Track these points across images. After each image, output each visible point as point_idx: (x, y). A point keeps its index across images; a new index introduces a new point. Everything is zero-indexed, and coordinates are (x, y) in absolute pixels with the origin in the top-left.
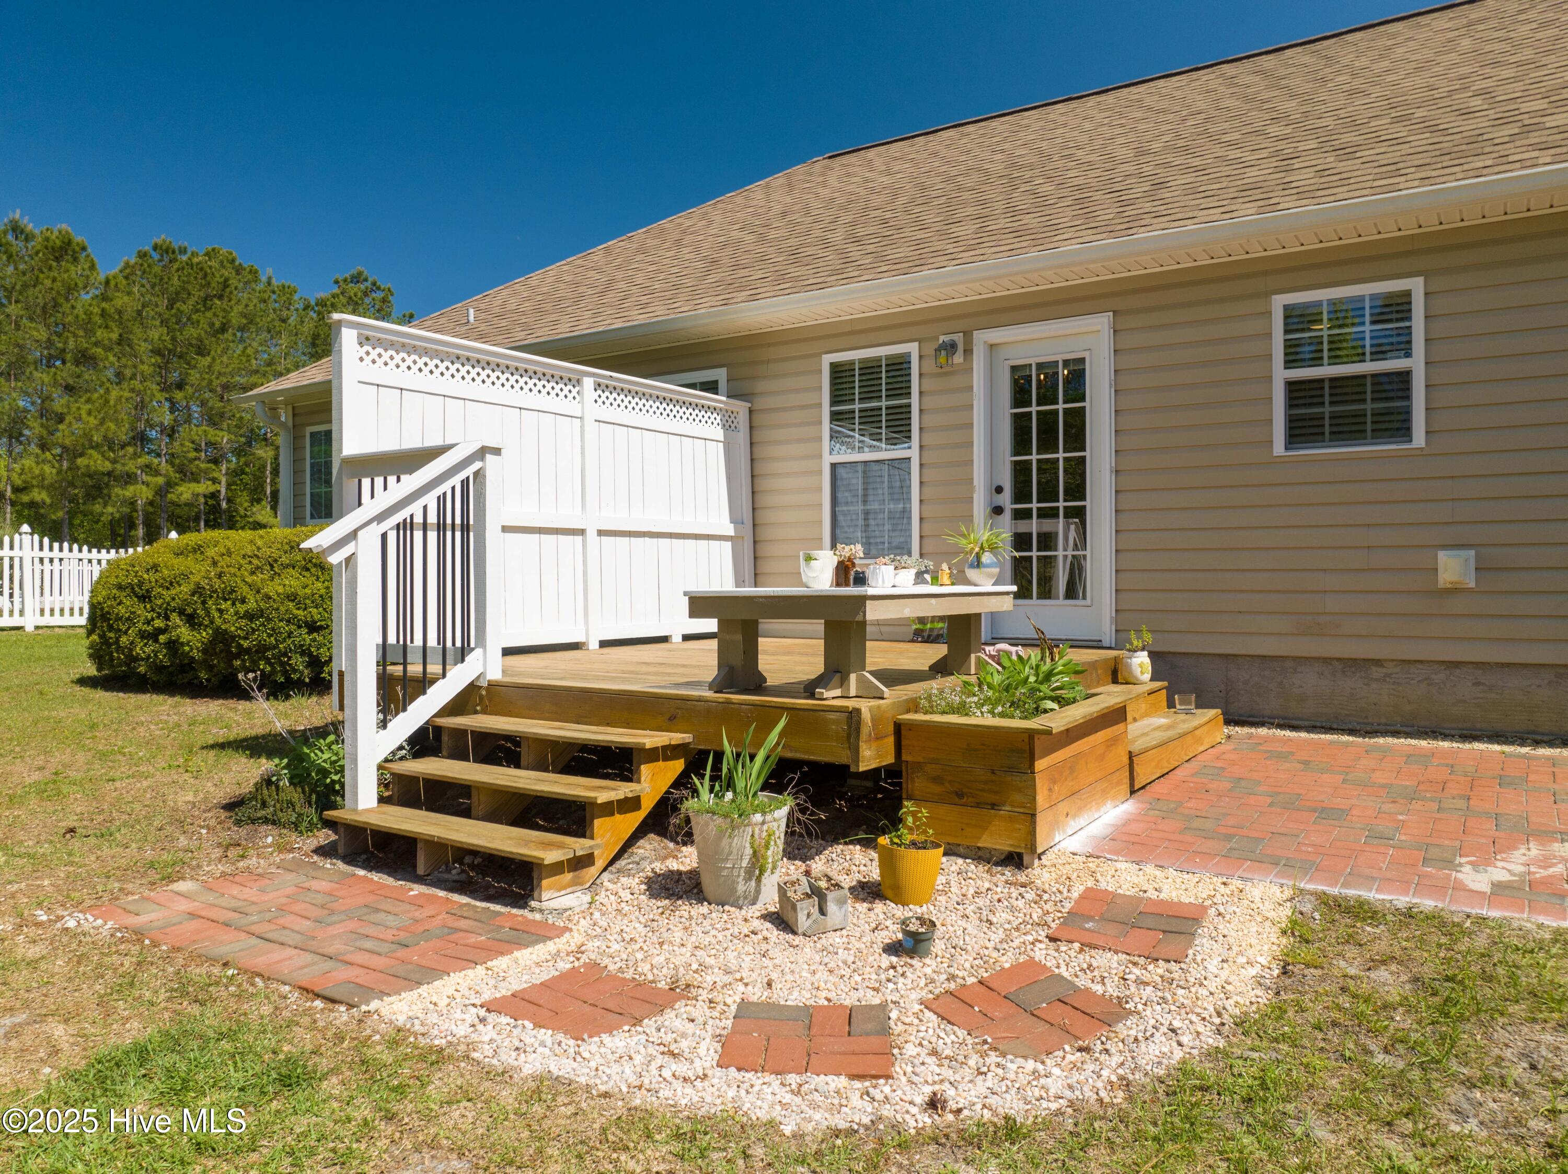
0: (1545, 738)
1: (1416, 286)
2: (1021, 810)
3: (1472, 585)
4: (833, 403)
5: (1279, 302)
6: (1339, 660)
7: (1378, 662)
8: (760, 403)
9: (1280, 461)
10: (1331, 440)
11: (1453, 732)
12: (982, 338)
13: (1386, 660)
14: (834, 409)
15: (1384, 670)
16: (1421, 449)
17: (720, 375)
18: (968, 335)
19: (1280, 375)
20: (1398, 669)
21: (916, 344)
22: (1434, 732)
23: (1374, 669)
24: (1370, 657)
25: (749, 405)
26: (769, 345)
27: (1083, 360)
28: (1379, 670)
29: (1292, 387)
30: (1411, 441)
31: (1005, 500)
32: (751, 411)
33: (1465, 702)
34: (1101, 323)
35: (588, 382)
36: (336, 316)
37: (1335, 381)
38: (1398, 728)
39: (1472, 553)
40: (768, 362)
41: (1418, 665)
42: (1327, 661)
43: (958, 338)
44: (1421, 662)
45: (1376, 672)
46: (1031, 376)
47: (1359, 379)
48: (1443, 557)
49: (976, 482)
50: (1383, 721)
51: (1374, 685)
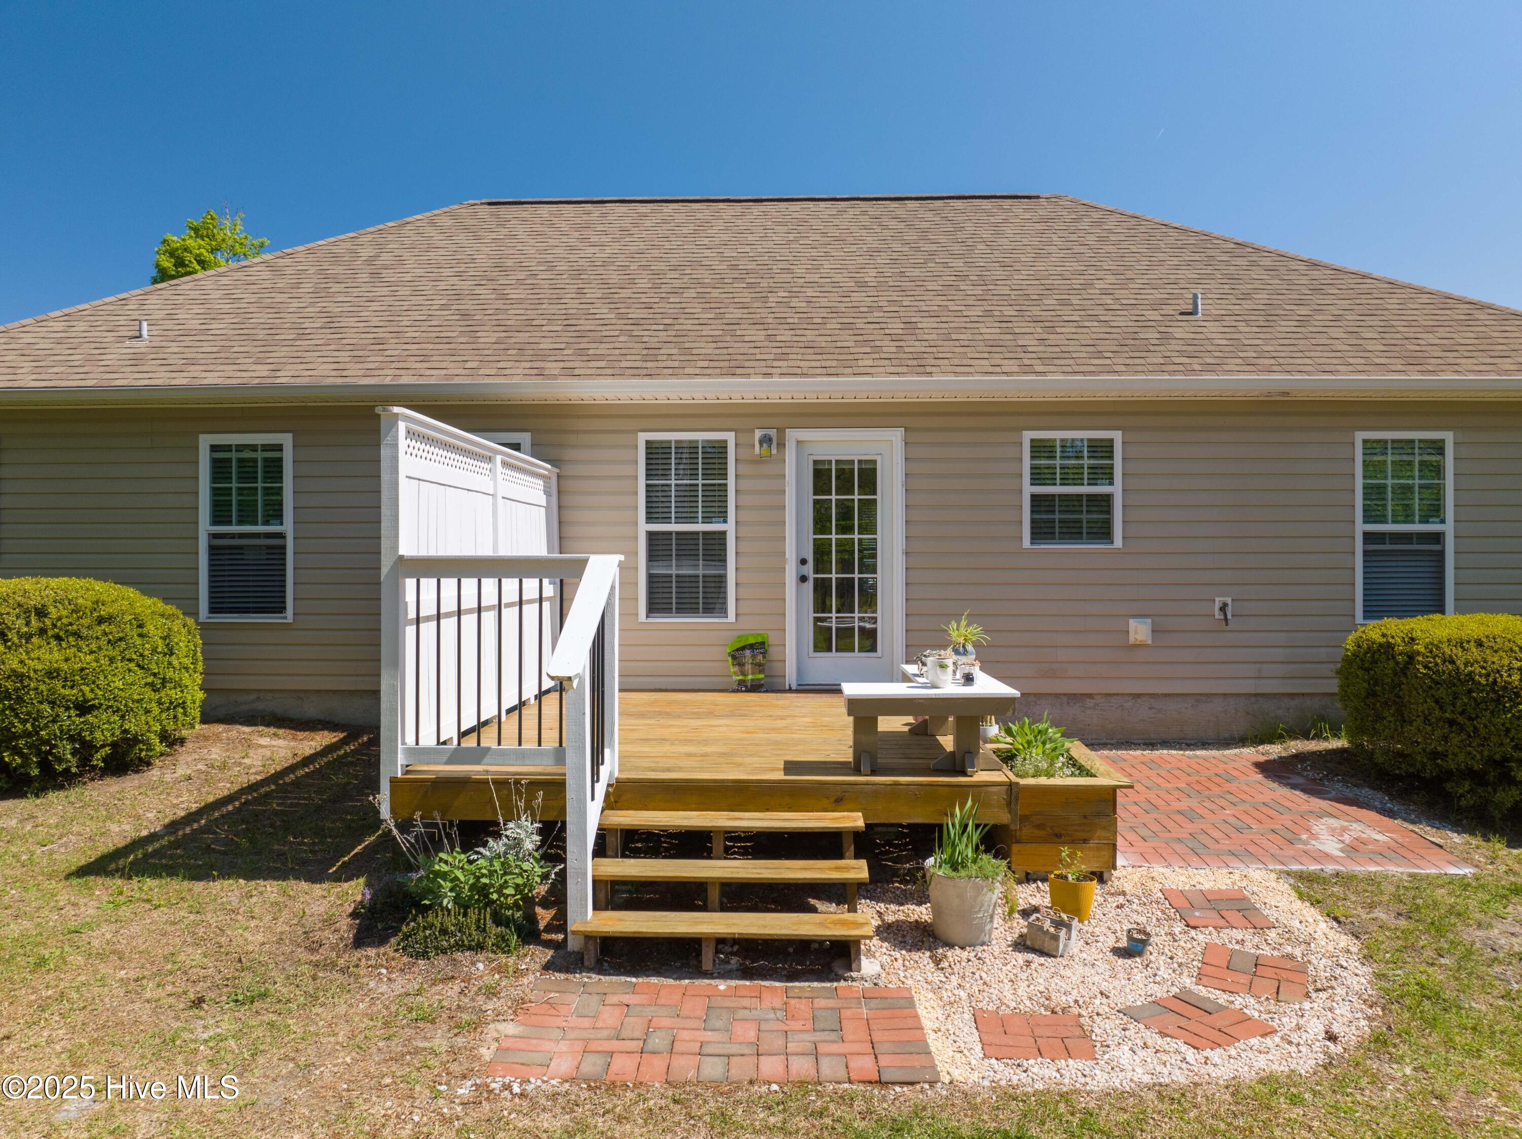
0: (1193, 742)
1: (1117, 436)
2: (1105, 842)
3: (1150, 642)
4: (648, 476)
5: (1028, 436)
6: (1065, 695)
7: (1090, 696)
8: (569, 470)
9: (1028, 552)
10: (1060, 539)
11: (1139, 742)
12: (793, 435)
13: (1096, 694)
14: (649, 482)
15: (1094, 701)
16: (1119, 549)
17: (525, 438)
18: (781, 431)
19: (1028, 489)
20: (1103, 700)
21: (733, 433)
22: (1127, 742)
23: (1088, 700)
24: (1086, 692)
25: (557, 470)
26: (578, 417)
27: (874, 462)
28: (1091, 701)
29: (1034, 498)
30: (1112, 543)
31: (809, 569)
32: (559, 477)
33: (1144, 720)
34: (895, 437)
35: (499, 458)
36: (396, 410)
37: (1063, 497)
38: (1104, 741)
39: (1149, 621)
40: (577, 432)
41: (1115, 697)
42: (1057, 696)
43: (773, 433)
44: (1117, 694)
45: (1090, 703)
46: (831, 470)
47: (1079, 497)
48: (1133, 623)
49: (787, 556)
50: (1094, 736)
51: (1088, 712)
